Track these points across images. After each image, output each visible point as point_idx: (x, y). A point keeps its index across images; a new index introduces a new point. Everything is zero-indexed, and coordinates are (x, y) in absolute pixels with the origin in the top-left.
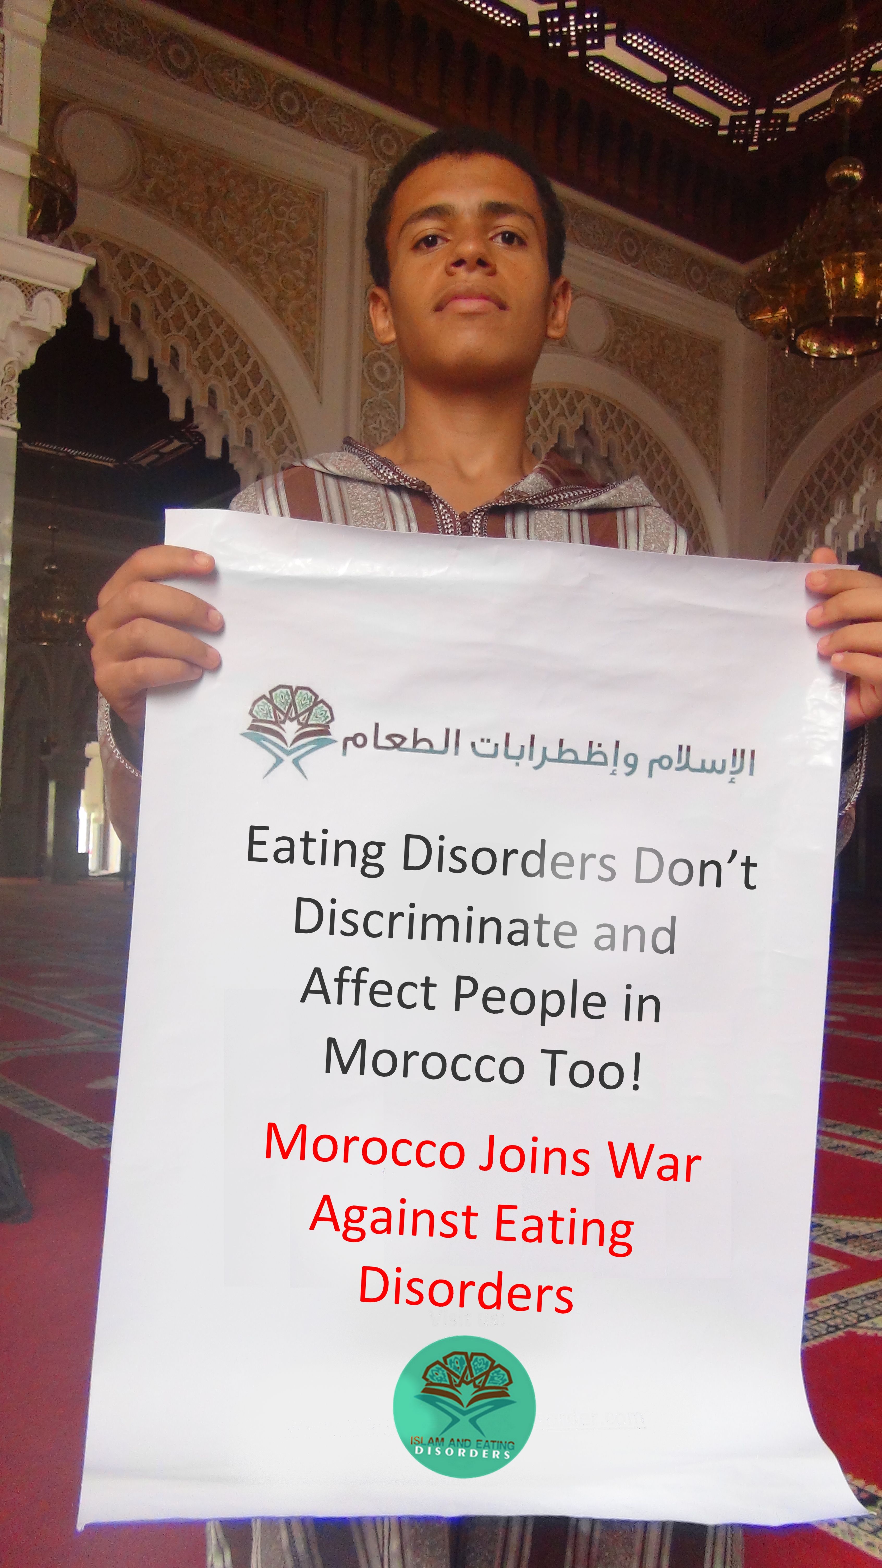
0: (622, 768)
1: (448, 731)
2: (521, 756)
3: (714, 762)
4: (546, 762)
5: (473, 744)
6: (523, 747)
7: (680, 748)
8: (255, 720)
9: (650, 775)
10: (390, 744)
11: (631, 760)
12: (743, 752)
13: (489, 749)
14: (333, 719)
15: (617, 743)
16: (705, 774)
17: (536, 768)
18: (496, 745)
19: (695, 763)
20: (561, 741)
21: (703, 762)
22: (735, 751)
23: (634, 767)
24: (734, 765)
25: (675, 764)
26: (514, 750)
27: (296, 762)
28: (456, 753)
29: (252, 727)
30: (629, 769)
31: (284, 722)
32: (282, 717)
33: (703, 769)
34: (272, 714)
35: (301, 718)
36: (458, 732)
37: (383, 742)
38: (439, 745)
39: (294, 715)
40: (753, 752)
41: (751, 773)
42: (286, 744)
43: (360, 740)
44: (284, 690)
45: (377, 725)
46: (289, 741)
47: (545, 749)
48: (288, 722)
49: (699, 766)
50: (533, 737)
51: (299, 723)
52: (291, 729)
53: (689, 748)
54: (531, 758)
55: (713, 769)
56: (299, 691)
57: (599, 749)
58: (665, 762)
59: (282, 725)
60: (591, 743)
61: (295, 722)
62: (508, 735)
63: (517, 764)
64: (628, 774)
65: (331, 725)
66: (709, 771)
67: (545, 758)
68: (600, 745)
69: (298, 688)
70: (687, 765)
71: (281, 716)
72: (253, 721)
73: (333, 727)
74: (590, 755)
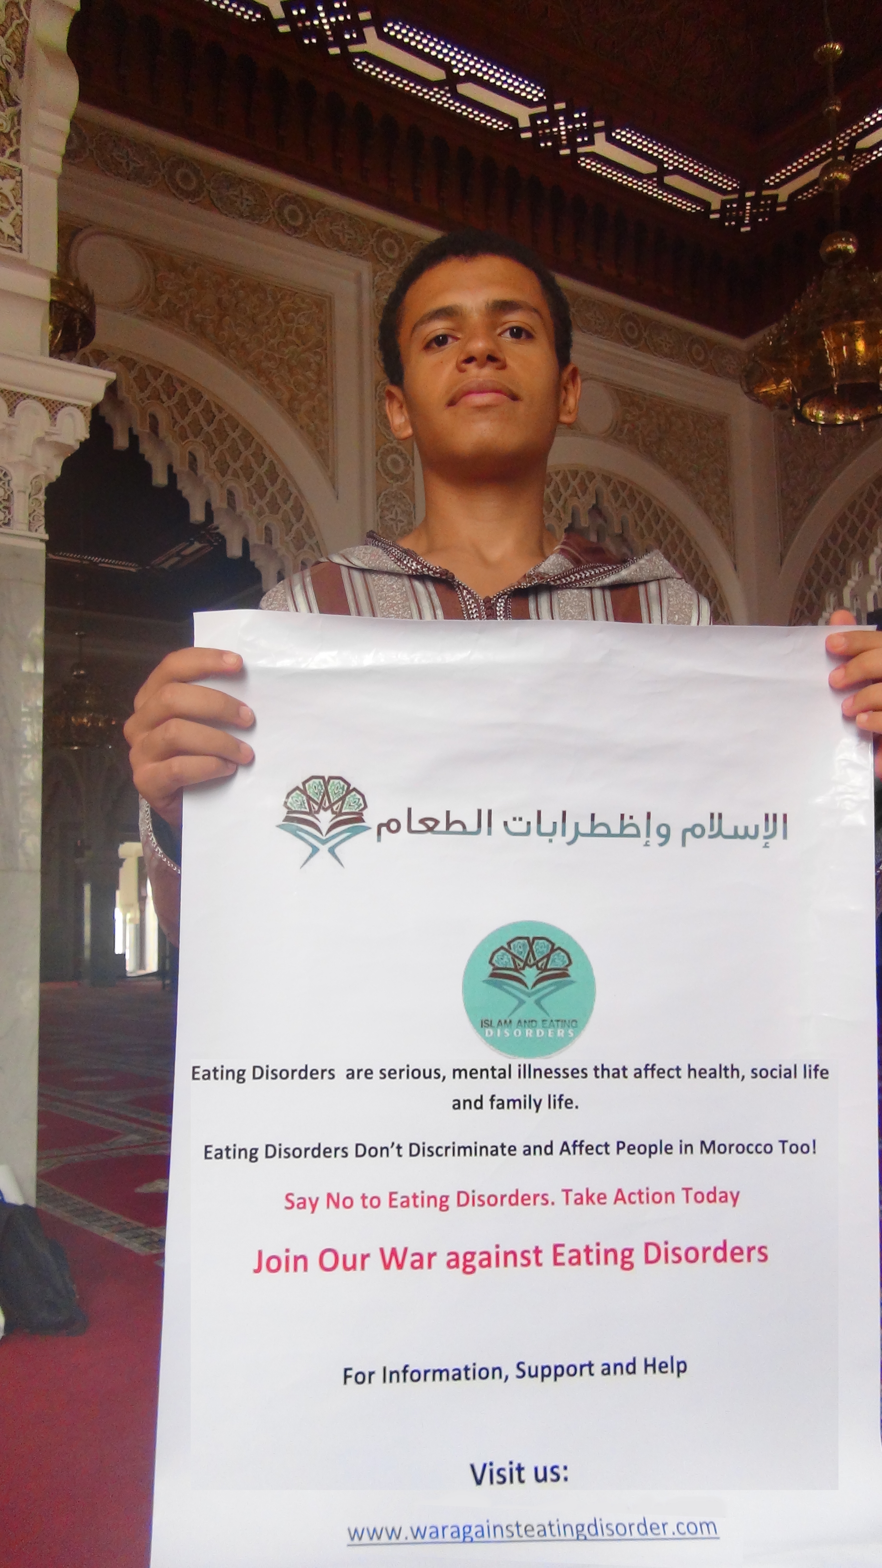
0: (655, 839)
1: (480, 812)
2: (554, 832)
3: (746, 828)
4: (579, 837)
5: (506, 823)
6: (555, 823)
7: (712, 815)
8: (290, 811)
9: (684, 844)
10: (423, 828)
11: (663, 831)
12: (775, 816)
13: (521, 827)
14: (366, 806)
15: (649, 815)
16: (738, 840)
17: (569, 843)
18: (529, 823)
19: (728, 830)
20: (593, 816)
21: (736, 828)
22: (767, 816)
23: (667, 837)
24: (767, 829)
25: (708, 832)
26: (546, 827)
27: (332, 851)
28: (489, 833)
29: (287, 819)
30: (663, 840)
31: (318, 812)
32: (316, 807)
33: (736, 836)
34: (306, 805)
35: (335, 807)
36: (490, 812)
37: (416, 826)
38: (472, 826)
39: (327, 804)
40: (785, 816)
41: (785, 836)
42: (321, 833)
43: (394, 826)
44: (317, 781)
45: (409, 810)
46: (324, 830)
47: (577, 824)
48: (322, 811)
49: (732, 833)
50: (564, 813)
51: (333, 812)
52: (325, 818)
53: (720, 816)
54: (564, 834)
55: (746, 835)
56: (332, 781)
57: (631, 821)
58: (698, 831)
59: (317, 815)
60: (622, 816)
61: (329, 811)
62: (539, 813)
63: (551, 841)
64: (661, 845)
65: (364, 812)
66: (742, 837)
67: (577, 833)
68: (631, 817)
69: (331, 778)
70: (720, 833)
71: (315, 805)
72: (288, 813)
73: (366, 815)
74: (623, 828)
